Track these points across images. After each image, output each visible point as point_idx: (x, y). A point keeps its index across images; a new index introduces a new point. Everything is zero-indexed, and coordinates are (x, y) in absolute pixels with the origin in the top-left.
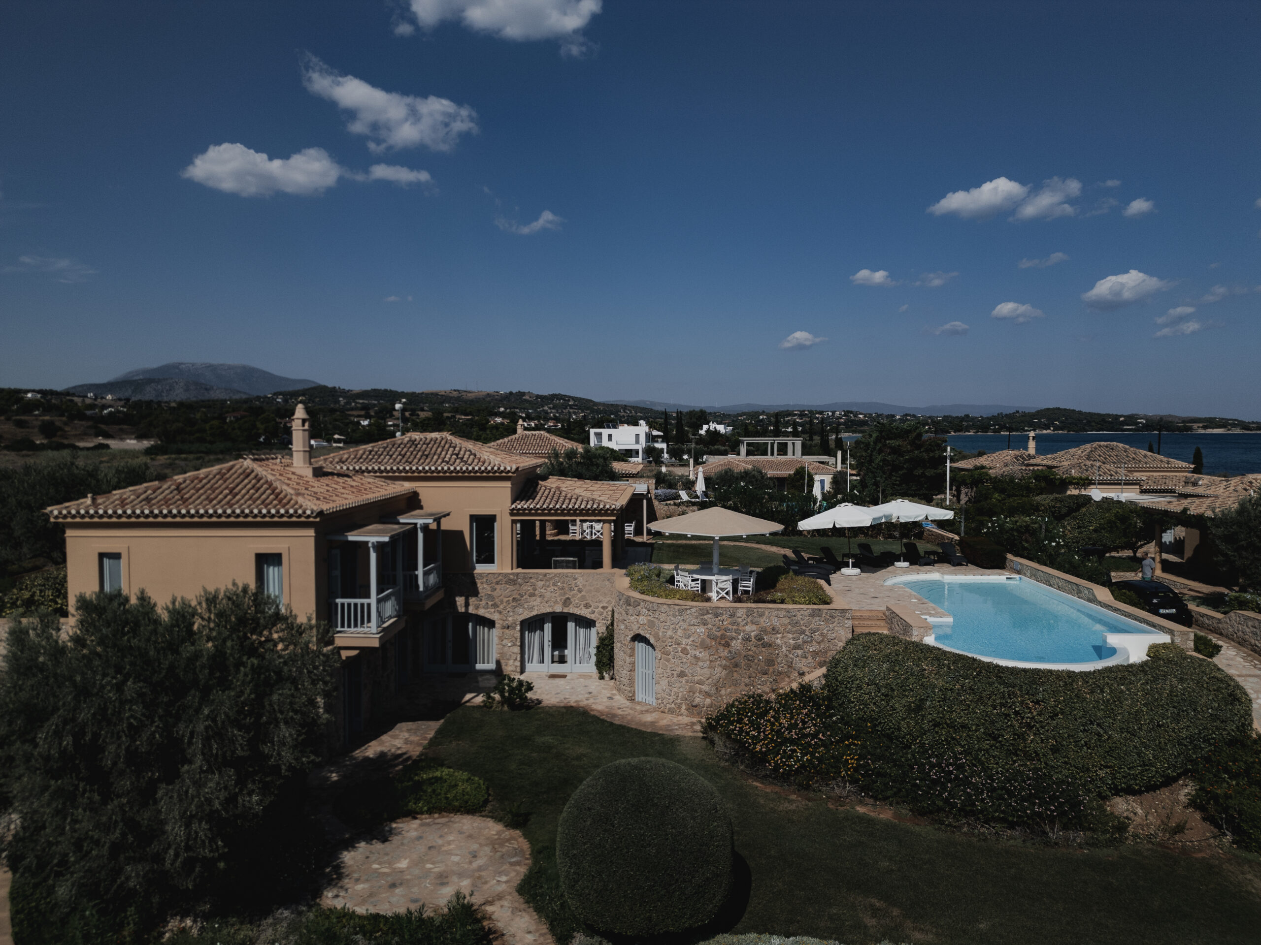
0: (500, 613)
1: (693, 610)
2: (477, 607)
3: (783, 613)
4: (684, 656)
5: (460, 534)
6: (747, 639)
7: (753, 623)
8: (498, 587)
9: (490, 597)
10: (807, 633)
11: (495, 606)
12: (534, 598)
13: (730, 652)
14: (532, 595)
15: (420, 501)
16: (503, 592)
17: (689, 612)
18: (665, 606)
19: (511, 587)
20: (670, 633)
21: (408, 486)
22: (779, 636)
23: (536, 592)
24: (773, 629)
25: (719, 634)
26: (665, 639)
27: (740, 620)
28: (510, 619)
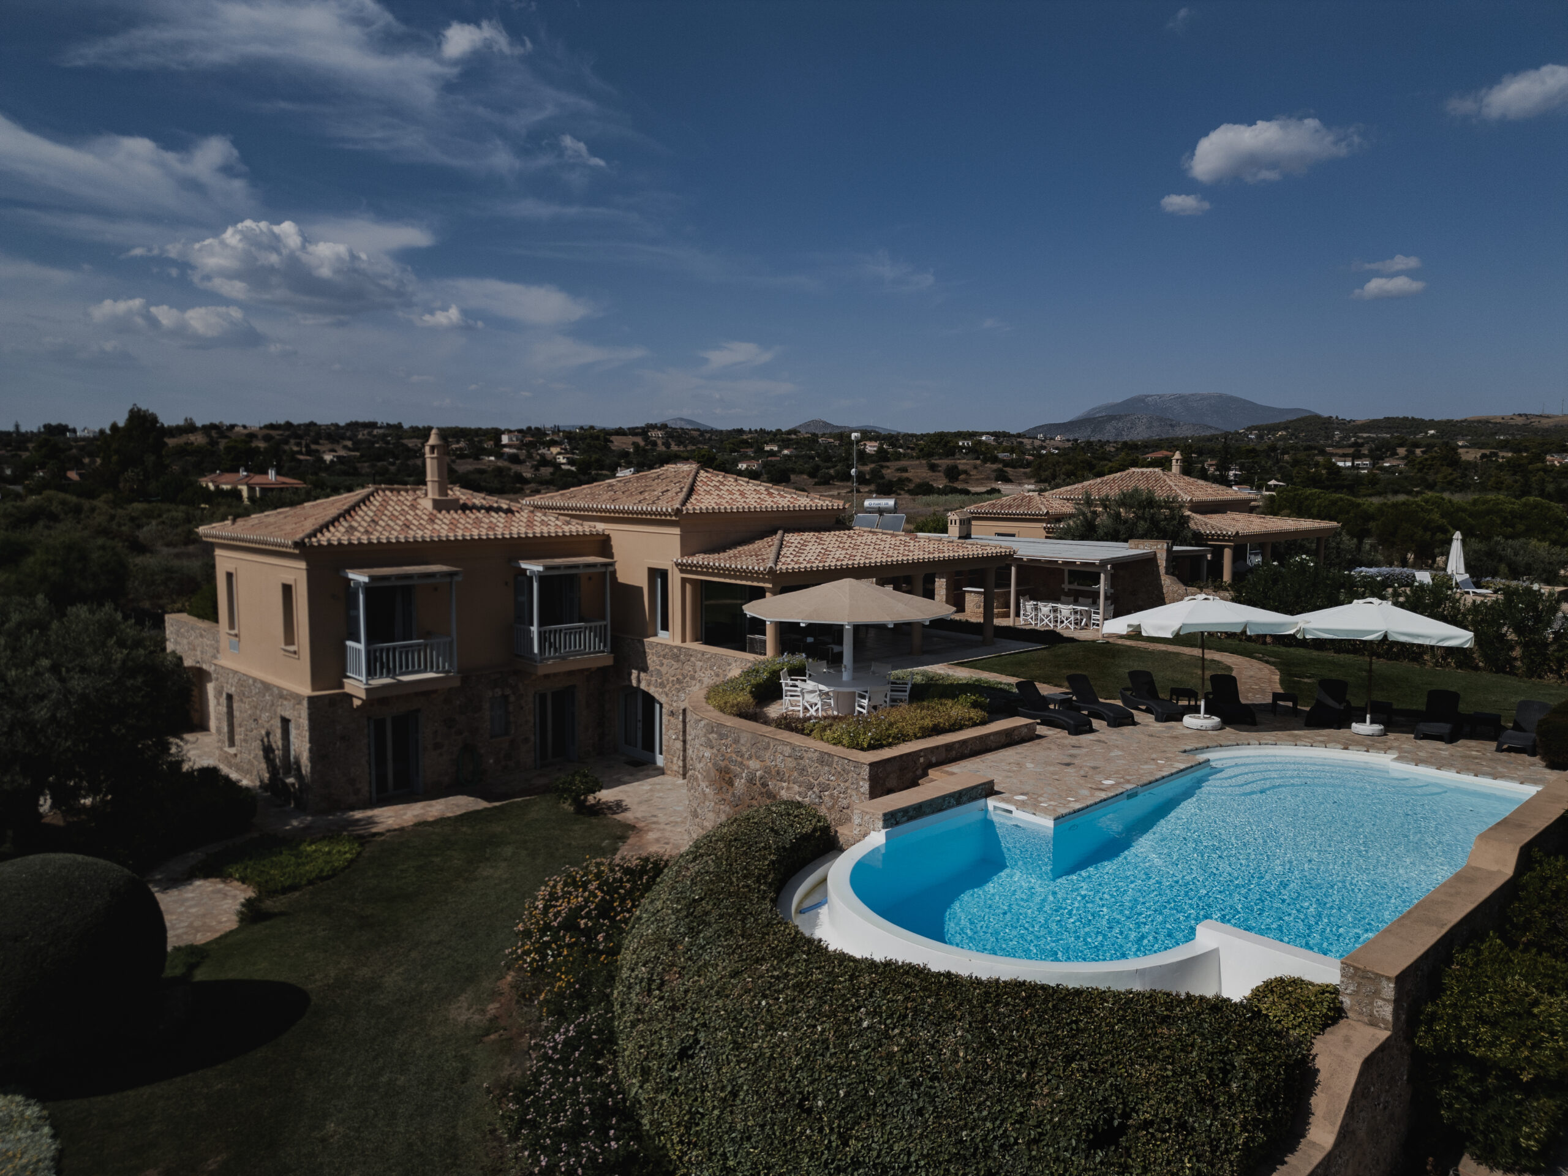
0: (667, 695)
2: (649, 685)
3: (787, 750)
4: (697, 787)
5: (640, 589)
6: (751, 781)
7: (757, 758)
8: (665, 661)
9: (659, 673)
10: (815, 789)
11: (662, 685)
12: (694, 682)
13: (734, 795)
14: (693, 678)
15: (611, 547)
16: (669, 669)
19: (676, 665)
21: (600, 527)
22: (785, 784)
23: (696, 675)
24: (778, 773)
25: (722, 764)
27: (744, 749)
28: (675, 704)
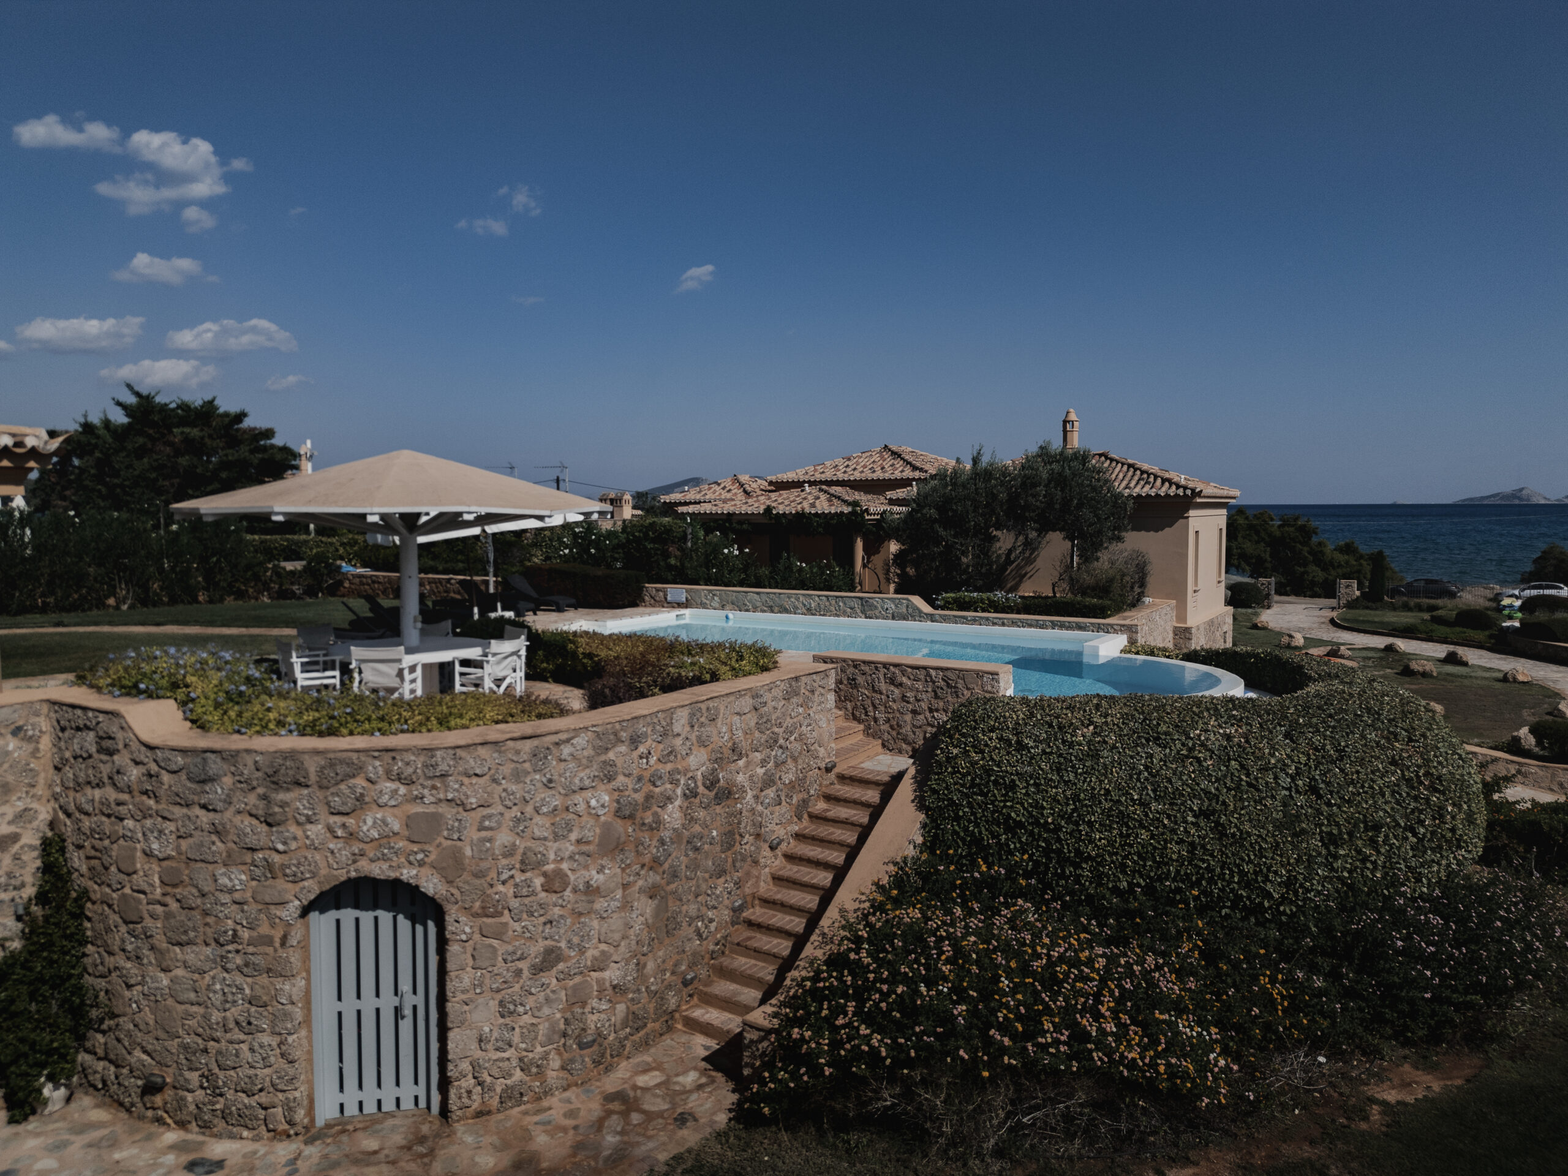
1: (580, 741)
3: (749, 702)
4: (554, 897)
6: (691, 793)
7: (700, 743)
10: (781, 741)
13: (662, 842)
17: (566, 750)
18: (482, 751)
20: (504, 838)
22: (741, 763)
24: (733, 749)
25: (639, 797)
26: (484, 865)
27: (679, 743)
